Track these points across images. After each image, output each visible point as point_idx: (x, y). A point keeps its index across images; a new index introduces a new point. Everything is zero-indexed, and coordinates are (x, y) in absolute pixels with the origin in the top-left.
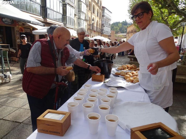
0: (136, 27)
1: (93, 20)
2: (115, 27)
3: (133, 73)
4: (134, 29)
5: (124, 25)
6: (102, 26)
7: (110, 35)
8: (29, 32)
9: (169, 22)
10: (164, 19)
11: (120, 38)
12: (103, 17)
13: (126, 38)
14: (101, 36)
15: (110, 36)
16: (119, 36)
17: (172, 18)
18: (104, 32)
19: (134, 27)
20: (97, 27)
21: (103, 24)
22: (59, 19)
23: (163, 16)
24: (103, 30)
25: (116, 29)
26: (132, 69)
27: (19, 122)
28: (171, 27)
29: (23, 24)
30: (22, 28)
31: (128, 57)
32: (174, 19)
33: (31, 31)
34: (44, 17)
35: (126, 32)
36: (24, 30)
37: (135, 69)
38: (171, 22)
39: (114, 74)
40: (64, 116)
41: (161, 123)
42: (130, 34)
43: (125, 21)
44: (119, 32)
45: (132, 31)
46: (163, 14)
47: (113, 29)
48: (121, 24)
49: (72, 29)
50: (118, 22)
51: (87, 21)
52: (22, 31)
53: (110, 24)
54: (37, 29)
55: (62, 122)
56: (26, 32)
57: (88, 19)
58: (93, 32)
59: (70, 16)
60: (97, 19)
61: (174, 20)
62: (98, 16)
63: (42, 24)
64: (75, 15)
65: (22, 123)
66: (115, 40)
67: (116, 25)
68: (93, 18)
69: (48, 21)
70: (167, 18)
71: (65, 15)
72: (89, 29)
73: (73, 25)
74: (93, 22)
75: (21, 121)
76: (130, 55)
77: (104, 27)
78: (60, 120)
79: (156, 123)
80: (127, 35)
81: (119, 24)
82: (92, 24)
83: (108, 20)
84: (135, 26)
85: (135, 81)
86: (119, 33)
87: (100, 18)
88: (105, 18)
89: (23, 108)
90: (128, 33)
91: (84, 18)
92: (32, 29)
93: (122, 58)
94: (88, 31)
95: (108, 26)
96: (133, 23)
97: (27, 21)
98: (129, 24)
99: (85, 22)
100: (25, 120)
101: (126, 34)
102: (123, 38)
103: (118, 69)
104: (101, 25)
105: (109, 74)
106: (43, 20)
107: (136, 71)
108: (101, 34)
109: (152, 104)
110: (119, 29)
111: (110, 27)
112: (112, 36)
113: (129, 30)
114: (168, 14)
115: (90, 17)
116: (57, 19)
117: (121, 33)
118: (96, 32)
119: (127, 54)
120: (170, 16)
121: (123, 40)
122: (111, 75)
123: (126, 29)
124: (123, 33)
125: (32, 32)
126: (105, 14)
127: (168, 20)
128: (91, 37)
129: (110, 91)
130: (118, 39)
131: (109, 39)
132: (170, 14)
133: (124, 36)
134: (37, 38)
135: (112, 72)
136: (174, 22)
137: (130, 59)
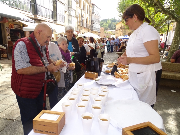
0: (124, 25)
1: (83, 17)
2: (104, 24)
3: (122, 71)
4: (122, 26)
5: (113, 22)
6: (92, 23)
7: (99, 31)
8: (19, 28)
9: (155, 20)
10: (151, 17)
11: (109, 35)
12: (92, 14)
13: (115, 34)
14: (91, 33)
15: (100, 33)
16: (108, 33)
17: (159, 16)
18: (94, 28)
19: (122, 24)
20: (86, 24)
21: (93, 21)
22: (49, 16)
23: (150, 14)
24: (93, 27)
25: (106, 26)
26: (121, 67)
27: (12, 120)
28: (157, 25)
29: (13, 21)
30: (12, 25)
31: (117, 54)
32: (160, 17)
33: (21, 27)
34: (35, 13)
35: (115, 28)
36: (14, 26)
37: (124, 66)
38: (157, 20)
39: (105, 71)
40: (59, 116)
41: (149, 122)
42: (119, 31)
43: (114, 18)
44: (108, 28)
45: (120, 27)
46: (149, 12)
47: (102, 26)
48: (110, 21)
49: (63, 25)
50: (107, 19)
51: (77, 18)
52: (12, 27)
53: (99, 21)
54: (28, 26)
55: (58, 122)
56: (17, 29)
57: (78, 16)
58: (83, 29)
59: (60, 13)
60: (86, 16)
61: (159, 19)
62: (87, 13)
63: (33, 21)
64: (65, 12)
65: (15, 120)
66: (105, 36)
67: (105, 21)
68: (83, 15)
69: (39, 17)
70: (153, 16)
71: (55, 12)
72: (79, 26)
73: (64, 22)
74: (83, 19)
75: (14, 119)
76: (119, 51)
77: (94, 23)
78: (55, 121)
79: (145, 123)
80: (116, 32)
81: (108, 21)
82: (82, 21)
83: (98, 17)
84: (124, 23)
85: (124, 79)
86: (108, 30)
87: (90, 15)
88: (94, 15)
89: (15, 105)
90: (117, 30)
91: (74, 15)
92: (22, 25)
93: (111, 54)
94: (79, 28)
95: (97, 23)
96: (121, 20)
97: (18, 18)
98: (118, 21)
99: (75, 18)
100: (17, 118)
101: (114, 31)
102: (112, 35)
103: (108, 66)
104: (91, 21)
105: (100, 72)
106: (33, 17)
107: (125, 69)
108: (91, 30)
109: (140, 101)
110: (108, 26)
111: (100, 24)
112: (101, 33)
113: (118, 26)
114: (154, 12)
115: (80, 14)
116: (48, 16)
117: (111, 30)
118: (86, 29)
119: (116, 50)
120: (156, 15)
121: (112, 36)
122: (102, 73)
123: (115, 26)
124: (112, 30)
125: (22, 29)
126: (95, 11)
127: (154, 18)
128: (82, 33)
129: (102, 90)
130: (107, 36)
131: (99, 35)
132: (156, 12)
133: (113, 33)
134: (28, 34)
135: (103, 70)
136: (160, 20)
137: (119, 55)
